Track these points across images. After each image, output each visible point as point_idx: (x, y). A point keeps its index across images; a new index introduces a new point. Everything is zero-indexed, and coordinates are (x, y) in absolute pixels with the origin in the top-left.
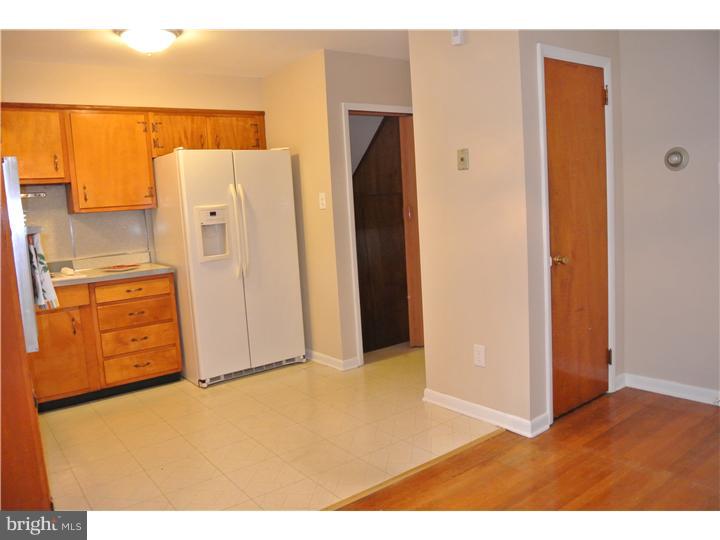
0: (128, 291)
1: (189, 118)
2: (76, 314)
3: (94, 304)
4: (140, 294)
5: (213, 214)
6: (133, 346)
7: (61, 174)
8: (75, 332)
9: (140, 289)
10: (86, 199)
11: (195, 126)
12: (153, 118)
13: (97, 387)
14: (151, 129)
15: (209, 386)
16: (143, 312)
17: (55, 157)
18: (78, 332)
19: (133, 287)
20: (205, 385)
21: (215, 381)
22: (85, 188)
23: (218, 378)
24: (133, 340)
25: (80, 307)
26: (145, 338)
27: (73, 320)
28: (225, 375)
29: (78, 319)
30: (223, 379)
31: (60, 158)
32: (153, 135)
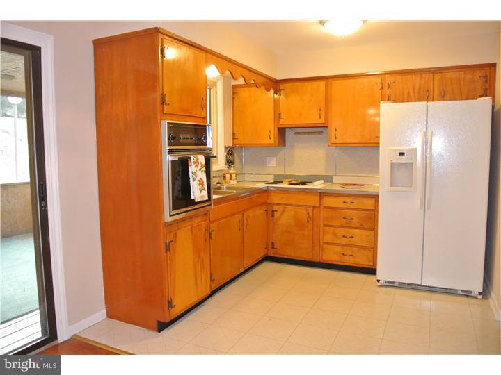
0: (345, 202)
1: (419, 76)
2: (310, 210)
3: (322, 207)
4: (352, 206)
5: (402, 154)
6: (343, 241)
7: (323, 121)
8: (308, 221)
9: (353, 203)
10: (336, 137)
11: (423, 82)
12: (389, 79)
13: (316, 259)
14: (387, 88)
15: (382, 286)
16: (352, 219)
17: (320, 110)
18: (310, 222)
19: (349, 200)
20: (379, 284)
21: (390, 284)
22: (336, 130)
23: (394, 282)
24: (344, 236)
25: (314, 206)
26: (352, 237)
27: (308, 213)
28: (399, 283)
29: (311, 214)
30: (397, 285)
31: (323, 110)
32: (388, 92)
